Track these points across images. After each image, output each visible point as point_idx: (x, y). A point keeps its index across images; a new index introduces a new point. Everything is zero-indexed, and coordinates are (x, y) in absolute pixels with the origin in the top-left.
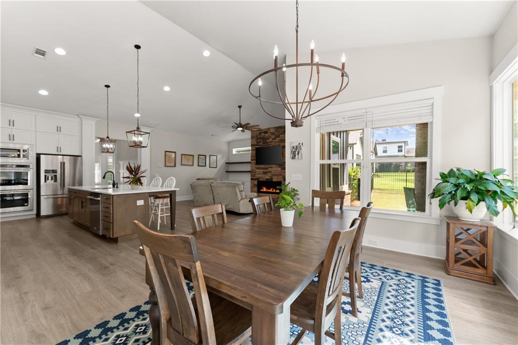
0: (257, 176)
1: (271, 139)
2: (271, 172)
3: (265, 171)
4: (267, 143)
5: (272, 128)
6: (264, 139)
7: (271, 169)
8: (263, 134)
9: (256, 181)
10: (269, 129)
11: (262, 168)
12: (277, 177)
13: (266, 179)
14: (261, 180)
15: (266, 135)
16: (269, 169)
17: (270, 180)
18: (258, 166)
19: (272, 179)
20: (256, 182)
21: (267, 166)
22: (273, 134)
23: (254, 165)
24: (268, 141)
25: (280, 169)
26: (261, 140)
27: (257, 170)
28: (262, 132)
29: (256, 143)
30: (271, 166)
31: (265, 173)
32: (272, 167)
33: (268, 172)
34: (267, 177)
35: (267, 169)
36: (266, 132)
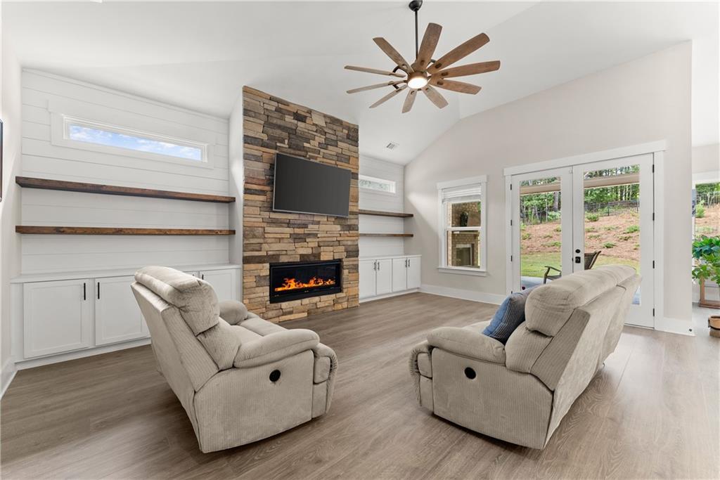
0: (271, 248)
1: (314, 144)
2: (315, 235)
3: (298, 231)
4: (304, 149)
5: (320, 114)
6: (292, 132)
7: (316, 227)
8: (289, 119)
9: (267, 265)
10: (310, 112)
11: (289, 224)
12: (331, 248)
13: (302, 256)
14: (284, 259)
15: (301, 124)
16: (310, 226)
17: (312, 259)
18: (273, 216)
19: (319, 254)
20: (265, 270)
21: (304, 218)
22: (321, 131)
23: (257, 210)
24: (306, 145)
25: (338, 228)
26: (285, 134)
27: (268, 229)
28: (289, 113)
29: (265, 137)
30: (316, 219)
31: (297, 238)
32: (318, 223)
33: (309, 235)
34: (304, 249)
35: (305, 226)
36: (299, 117)
